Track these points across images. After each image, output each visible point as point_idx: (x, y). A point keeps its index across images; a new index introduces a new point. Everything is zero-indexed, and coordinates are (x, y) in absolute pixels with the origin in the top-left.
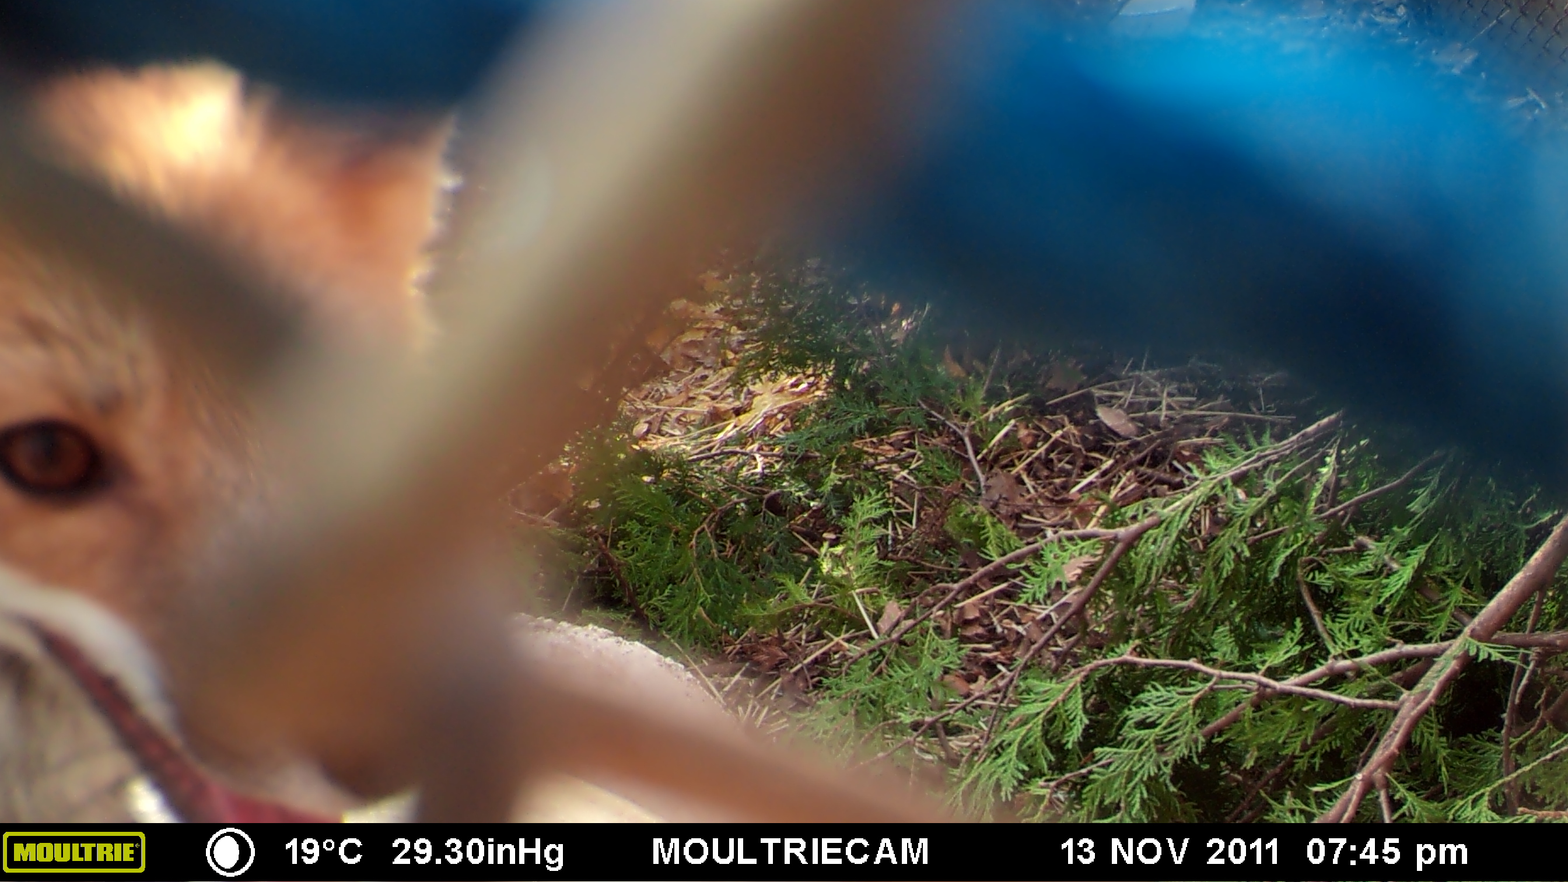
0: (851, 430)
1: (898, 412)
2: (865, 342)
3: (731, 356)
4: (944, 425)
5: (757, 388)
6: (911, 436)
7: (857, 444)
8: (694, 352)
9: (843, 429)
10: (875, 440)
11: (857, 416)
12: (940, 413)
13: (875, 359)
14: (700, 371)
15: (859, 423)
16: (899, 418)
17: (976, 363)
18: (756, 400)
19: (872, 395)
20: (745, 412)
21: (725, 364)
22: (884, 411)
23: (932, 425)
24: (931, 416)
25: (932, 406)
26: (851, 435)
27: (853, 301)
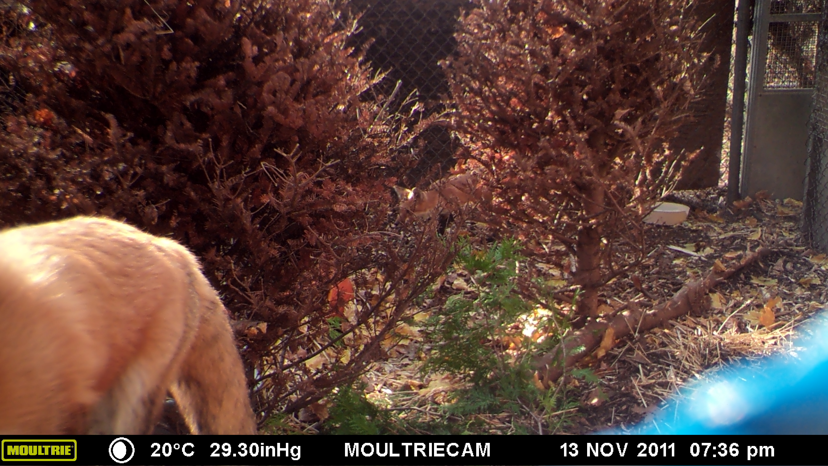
0: (479, 408)
1: (505, 403)
2: (493, 362)
3: (423, 355)
4: (529, 414)
5: (433, 376)
6: (510, 417)
7: (482, 417)
8: (402, 350)
9: (476, 407)
10: (491, 415)
11: (484, 400)
12: (528, 407)
13: (497, 371)
14: (406, 361)
15: (483, 404)
16: (505, 406)
17: (550, 383)
18: (431, 383)
19: (493, 390)
20: (425, 387)
21: (420, 359)
22: (498, 401)
23: (523, 413)
24: (523, 408)
25: (524, 402)
26: (479, 411)
27: (490, 338)
